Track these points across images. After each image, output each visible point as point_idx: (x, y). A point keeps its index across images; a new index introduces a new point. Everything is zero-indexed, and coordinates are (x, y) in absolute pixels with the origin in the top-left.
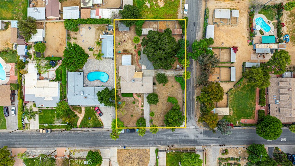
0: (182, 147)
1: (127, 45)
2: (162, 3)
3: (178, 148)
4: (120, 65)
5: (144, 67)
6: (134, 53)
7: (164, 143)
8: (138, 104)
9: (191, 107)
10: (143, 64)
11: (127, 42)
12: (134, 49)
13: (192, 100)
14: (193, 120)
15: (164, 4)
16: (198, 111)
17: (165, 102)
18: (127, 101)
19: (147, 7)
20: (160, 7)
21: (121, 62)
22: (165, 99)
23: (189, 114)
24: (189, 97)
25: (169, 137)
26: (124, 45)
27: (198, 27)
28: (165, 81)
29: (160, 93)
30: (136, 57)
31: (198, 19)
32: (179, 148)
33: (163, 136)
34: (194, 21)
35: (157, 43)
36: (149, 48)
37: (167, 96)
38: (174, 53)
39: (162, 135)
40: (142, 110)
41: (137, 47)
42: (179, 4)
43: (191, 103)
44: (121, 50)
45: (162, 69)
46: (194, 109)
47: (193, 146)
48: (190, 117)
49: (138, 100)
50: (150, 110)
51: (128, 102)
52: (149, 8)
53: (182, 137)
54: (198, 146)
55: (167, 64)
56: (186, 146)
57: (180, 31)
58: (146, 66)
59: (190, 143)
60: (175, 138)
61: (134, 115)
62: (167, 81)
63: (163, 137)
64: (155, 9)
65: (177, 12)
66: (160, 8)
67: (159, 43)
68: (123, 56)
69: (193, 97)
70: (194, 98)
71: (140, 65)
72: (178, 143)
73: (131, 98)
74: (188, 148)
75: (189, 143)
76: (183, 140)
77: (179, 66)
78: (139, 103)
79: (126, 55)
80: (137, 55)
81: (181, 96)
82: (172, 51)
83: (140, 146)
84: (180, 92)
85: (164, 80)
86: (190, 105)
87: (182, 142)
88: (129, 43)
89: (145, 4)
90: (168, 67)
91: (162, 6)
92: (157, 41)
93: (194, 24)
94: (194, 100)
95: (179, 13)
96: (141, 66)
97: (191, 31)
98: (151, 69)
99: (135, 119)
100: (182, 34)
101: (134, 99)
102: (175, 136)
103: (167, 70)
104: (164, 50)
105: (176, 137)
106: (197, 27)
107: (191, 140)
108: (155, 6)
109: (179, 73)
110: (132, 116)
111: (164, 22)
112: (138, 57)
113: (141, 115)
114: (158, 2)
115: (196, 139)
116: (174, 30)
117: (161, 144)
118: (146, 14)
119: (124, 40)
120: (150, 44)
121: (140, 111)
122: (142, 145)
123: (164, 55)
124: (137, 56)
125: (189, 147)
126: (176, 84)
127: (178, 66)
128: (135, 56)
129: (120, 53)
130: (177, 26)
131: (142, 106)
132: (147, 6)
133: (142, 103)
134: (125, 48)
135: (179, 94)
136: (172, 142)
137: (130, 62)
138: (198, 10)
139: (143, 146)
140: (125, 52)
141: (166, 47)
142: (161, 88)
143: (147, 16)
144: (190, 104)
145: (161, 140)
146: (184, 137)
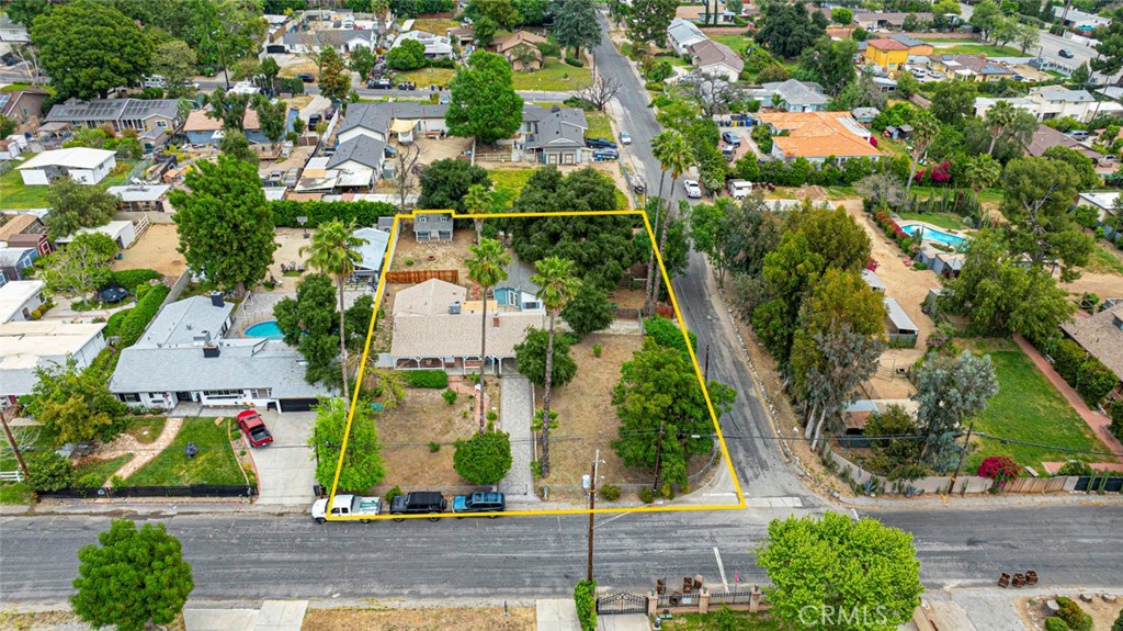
1: (439, 266)
8: (472, 409)
9: (752, 425)
11: (442, 261)
14: (778, 474)
18: (416, 403)
26: (426, 267)
46: (771, 430)
49: (472, 397)
51: (417, 406)
53: (742, 544)
60: (695, 548)
69: (746, 393)
70: (753, 393)
72: (723, 574)
73: (436, 391)
88: (448, 264)
102: (693, 538)
105: (704, 544)
110: (434, 448)
119: (429, 256)
133: (494, 408)
142: (587, 365)
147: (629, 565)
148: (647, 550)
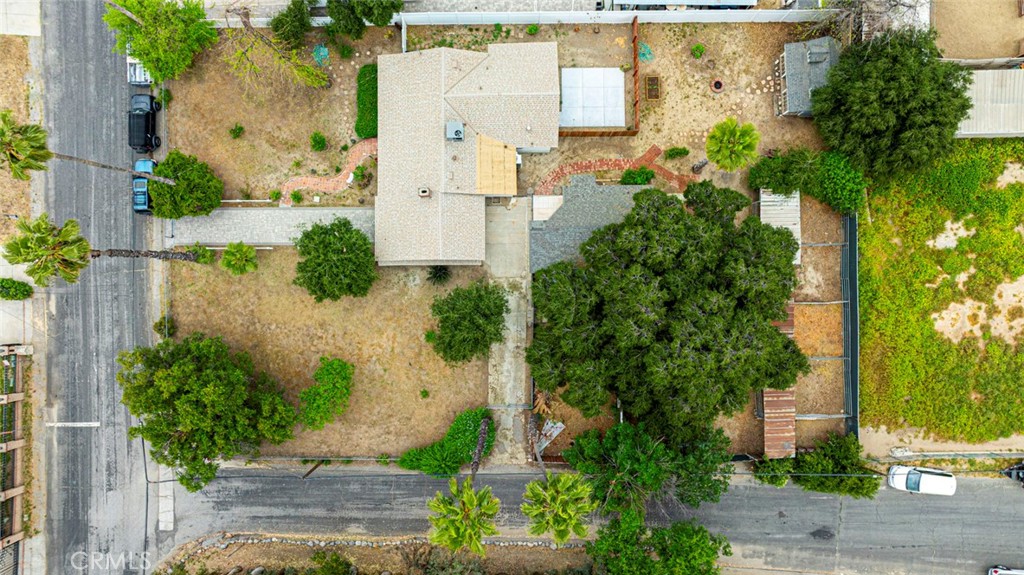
0: (39, 447)
1: (692, 101)
2: (958, 324)
3: (35, 424)
4: (561, 57)
5: (546, 206)
6: (640, 147)
7: (68, 337)
8: (314, 172)
9: (291, 511)
10: (566, 201)
11: (711, 103)
12: (663, 148)
13: (337, 514)
14: (209, 519)
15: (955, 341)
16: (267, 554)
17: (327, 346)
18: (330, 102)
19: (936, 231)
20: (935, 315)
21: (580, 59)
22: (341, 343)
23: (247, 492)
24: (356, 497)
25: (103, 365)
26: (690, 80)
27: (805, 554)
28: (450, 346)
29: (380, 311)
30: (613, 156)
31: (853, 557)
32: (33, 431)
33: (111, 331)
34: (841, 534)
35: (713, 286)
36: (680, 226)
37: (366, 356)
38: (641, 406)
39: (117, 322)
40: (277, 196)
41: (677, 162)
42: (954, 438)
43: (320, 512)
44: (661, 61)
45: (535, 325)
46: (280, 531)
47: (49, 520)
48: (232, 504)
49: (338, 170)
50: (277, 248)
51: (322, 105)
52: (930, 243)
53: (104, 452)
54: (49, 554)
55: (564, 356)
56: (49, 474)
57: (780, 444)
58: (552, 218)
59: (66, 503)
60: (100, 402)
61: (243, 144)
62: (454, 359)
63: (107, 327)
64: (923, 283)
65: (901, 426)
66: (925, 314)
67: (716, 299)
68: (623, 73)
69: (356, 520)
70: (353, 528)
71: (561, 183)
72: (70, 424)
73: (354, 124)
74: (34, 489)
75: (64, 496)
76: (87, 455)
77: (556, 433)
78: (316, 179)
79: (627, 92)
80: (627, 167)
81: (365, 443)
82: (651, 392)
83: (51, 185)
84: (392, 437)
85: (459, 336)
86: (304, 500)
87: (76, 453)
88: (700, 114)
89: (956, 219)
90: (548, 366)
91: (939, 326)
92: (729, 285)
93: (823, 534)
94: (339, 531)
95: (893, 438)
96: (554, 193)
97: (781, 515)
98: (533, 252)
99: (220, 153)
100: (760, 454)
101: (345, 148)
102: (112, 405)
103: (529, 359)
104: (663, 335)
105: (104, 414)
106: (801, 549)
107: (86, 506)
108: (939, 280)
109: (509, 434)
110: (237, 132)
111: (836, 338)
112: (616, 174)
113: (242, 191)
114: (969, 302)
115: (92, 539)
116: (790, 403)
117: (62, 314)
118: (889, 226)
119: (724, 81)
120: (710, 234)
121: (271, 182)
122: (58, 193)
123: (630, 333)
124: (617, 164)
125: (39, 496)
126: (443, 411)
127: (554, 429)
128: (622, 150)
129: (636, 54)
130: (814, 422)
131: (298, 198)
132: (941, 229)
133: (317, 199)
134: (668, 86)
135: (377, 430)
136: (72, 384)
137: (578, 119)
138: (911, 560)
139: (51, 200)
140: (647, 91)
141: (686, 351)
142: (413, 320)
143: (878, 229)
144: (315, 505)
145: (85, 314)
146: (104, 460)
147: (80, 336)
148: (97, 355)
